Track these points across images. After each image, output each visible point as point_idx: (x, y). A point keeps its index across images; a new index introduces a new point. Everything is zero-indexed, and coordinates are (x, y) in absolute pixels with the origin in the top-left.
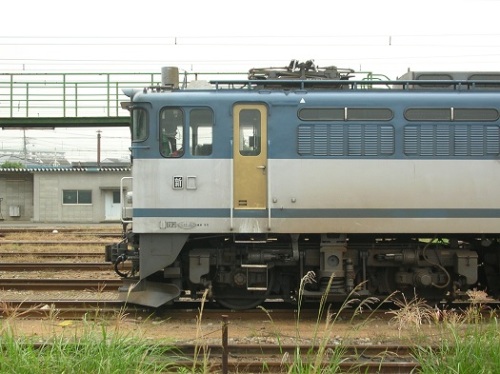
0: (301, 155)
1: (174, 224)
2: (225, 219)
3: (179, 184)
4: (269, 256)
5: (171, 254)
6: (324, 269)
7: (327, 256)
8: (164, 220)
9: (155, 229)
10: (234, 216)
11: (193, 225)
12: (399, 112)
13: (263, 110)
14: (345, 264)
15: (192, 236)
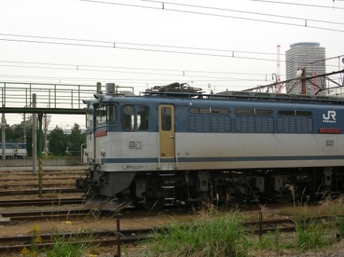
0: (190, 131)
1: (130, 166)
2: (155, 163)
3: (132, 145)
4: (173, 182)
5: (127, 183)
6: (199, 187)
7: (201, 181)
8: (125, 165)
9: (120, 169)
10: (161, 162)
11: (139, 167)
12: (233, 110)
13: (172, 107)
14: (209, 184)
15: (138, 172)
